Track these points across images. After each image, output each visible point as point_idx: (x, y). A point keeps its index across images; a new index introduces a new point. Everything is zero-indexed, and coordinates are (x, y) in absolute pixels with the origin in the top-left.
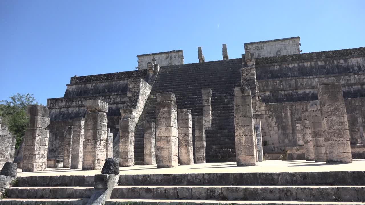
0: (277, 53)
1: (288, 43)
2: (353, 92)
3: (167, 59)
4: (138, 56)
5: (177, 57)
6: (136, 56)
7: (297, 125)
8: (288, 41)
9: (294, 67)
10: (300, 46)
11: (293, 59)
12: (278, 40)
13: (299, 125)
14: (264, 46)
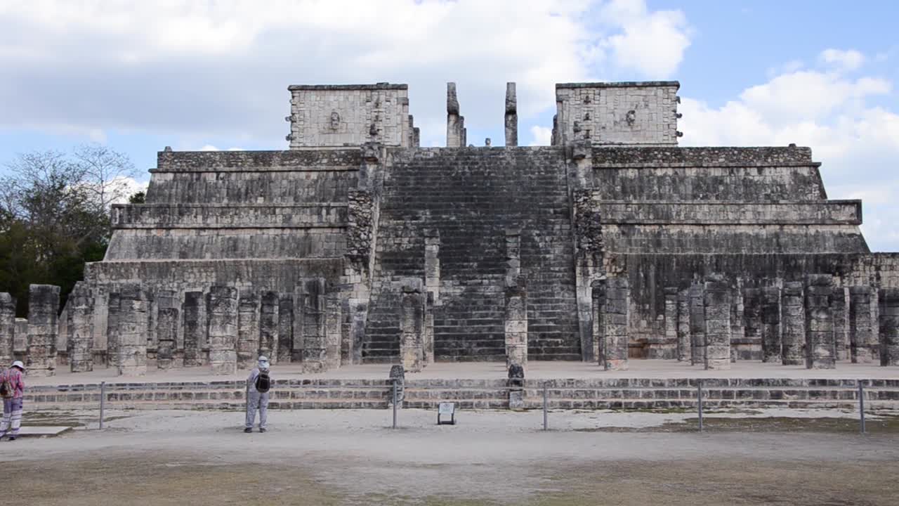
0: (628, 116)
1: (653, 93)
2: (765, 237)
3: (369, 104)
4: (291, 89)
5: (393, 100)
6: (287, 87)
7: (667, 302)
8: (655, 88)
9: (665, 175)
10: (678, 104)
11: (664, 158)
12: (633, 85)
13: (670, 302)
14: (599, 94)
